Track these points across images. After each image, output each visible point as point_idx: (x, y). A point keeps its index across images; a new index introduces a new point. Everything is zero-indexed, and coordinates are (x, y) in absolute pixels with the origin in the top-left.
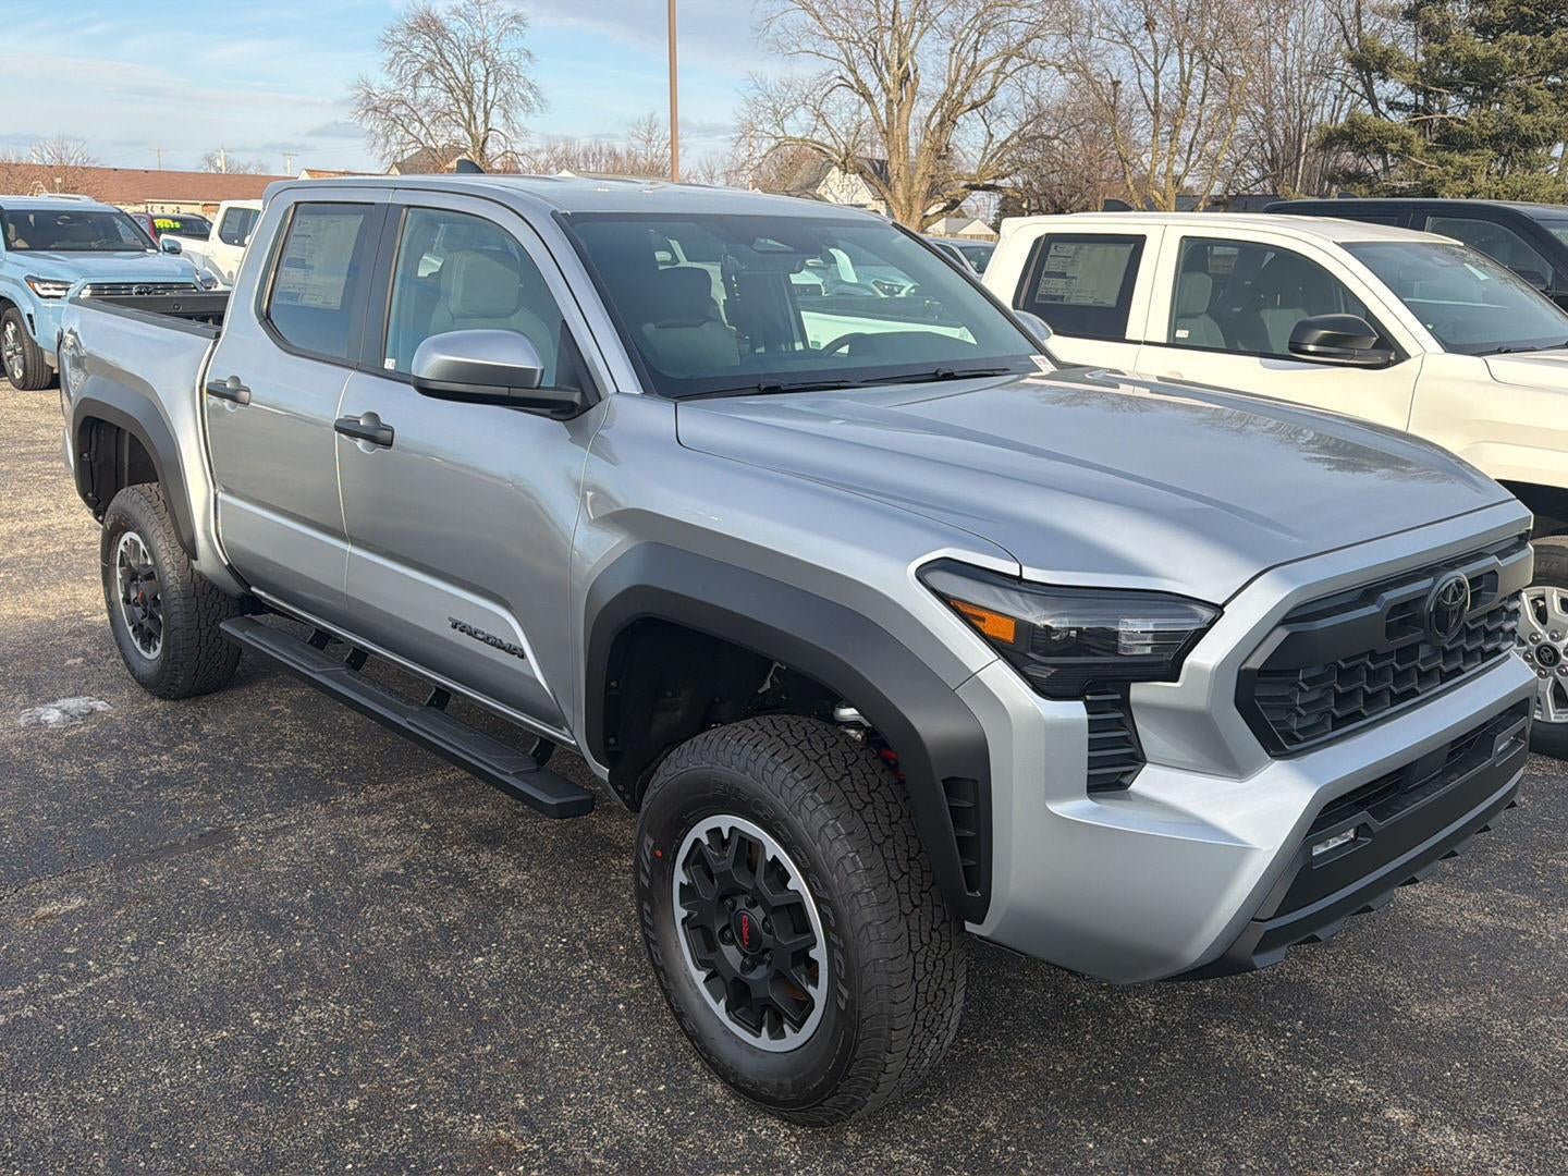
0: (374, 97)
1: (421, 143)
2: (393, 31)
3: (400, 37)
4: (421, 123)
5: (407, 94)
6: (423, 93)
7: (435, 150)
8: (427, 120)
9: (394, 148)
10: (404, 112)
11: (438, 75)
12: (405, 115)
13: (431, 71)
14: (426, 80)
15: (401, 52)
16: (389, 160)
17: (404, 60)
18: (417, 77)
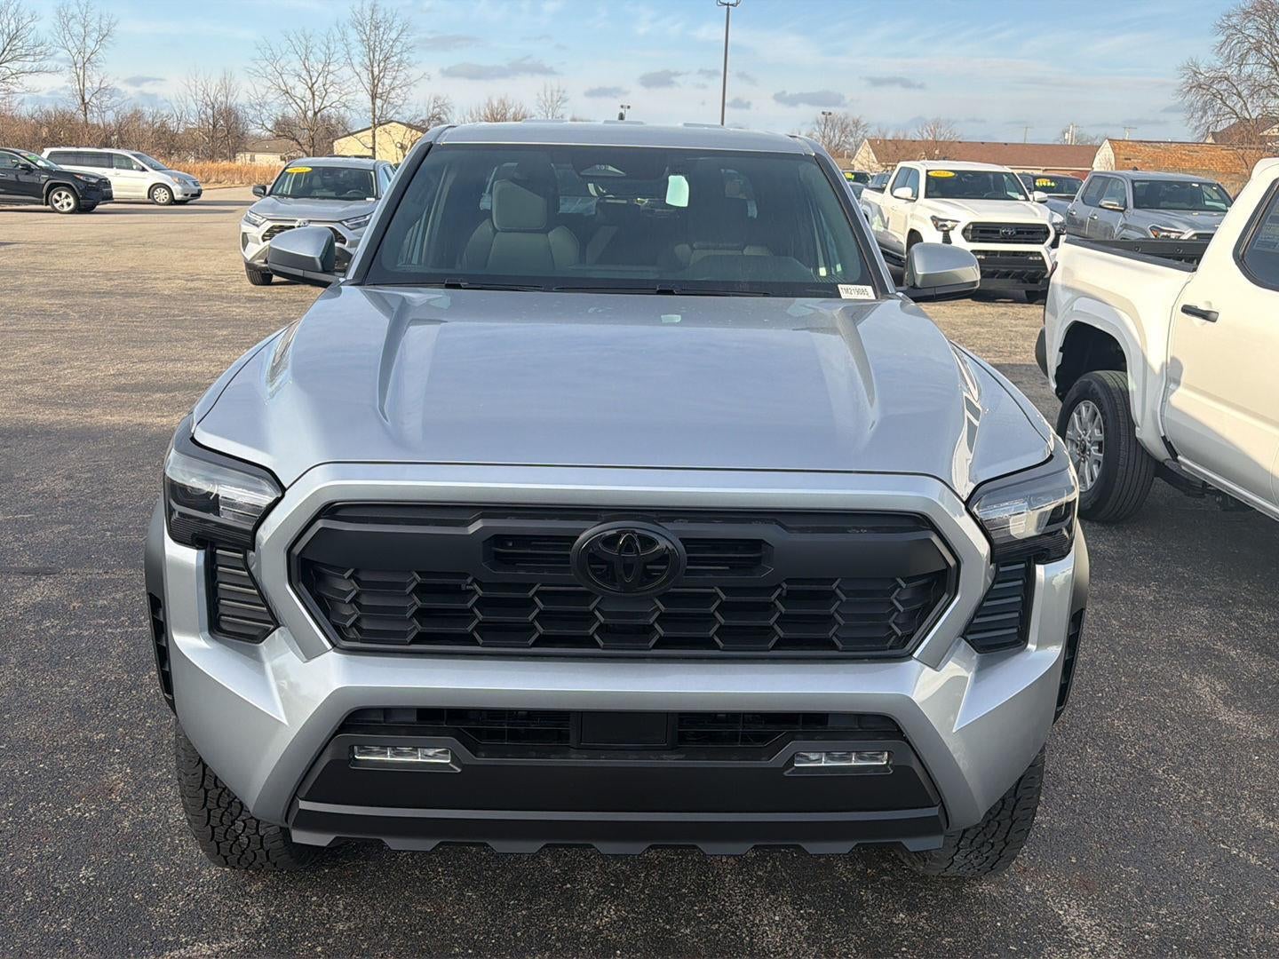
0: (1200, 76)
1: (1236, 114)
2: (1229, 16)
3: (1234, 20)
4: (1239, 95)
5: (1232, 71)
6: (1247, 70)
7: (1248, 120)
8: (1245, 93)
9: (1210, 119)
10: (1224, 87)
11: (1266, 52)
12: (1225, 90)
13: (1258, 50)
14: (1251, 59)
15: (1232, 34)
16: (1202, 129)
17: (1235, 42)
18: (1243, 57)
